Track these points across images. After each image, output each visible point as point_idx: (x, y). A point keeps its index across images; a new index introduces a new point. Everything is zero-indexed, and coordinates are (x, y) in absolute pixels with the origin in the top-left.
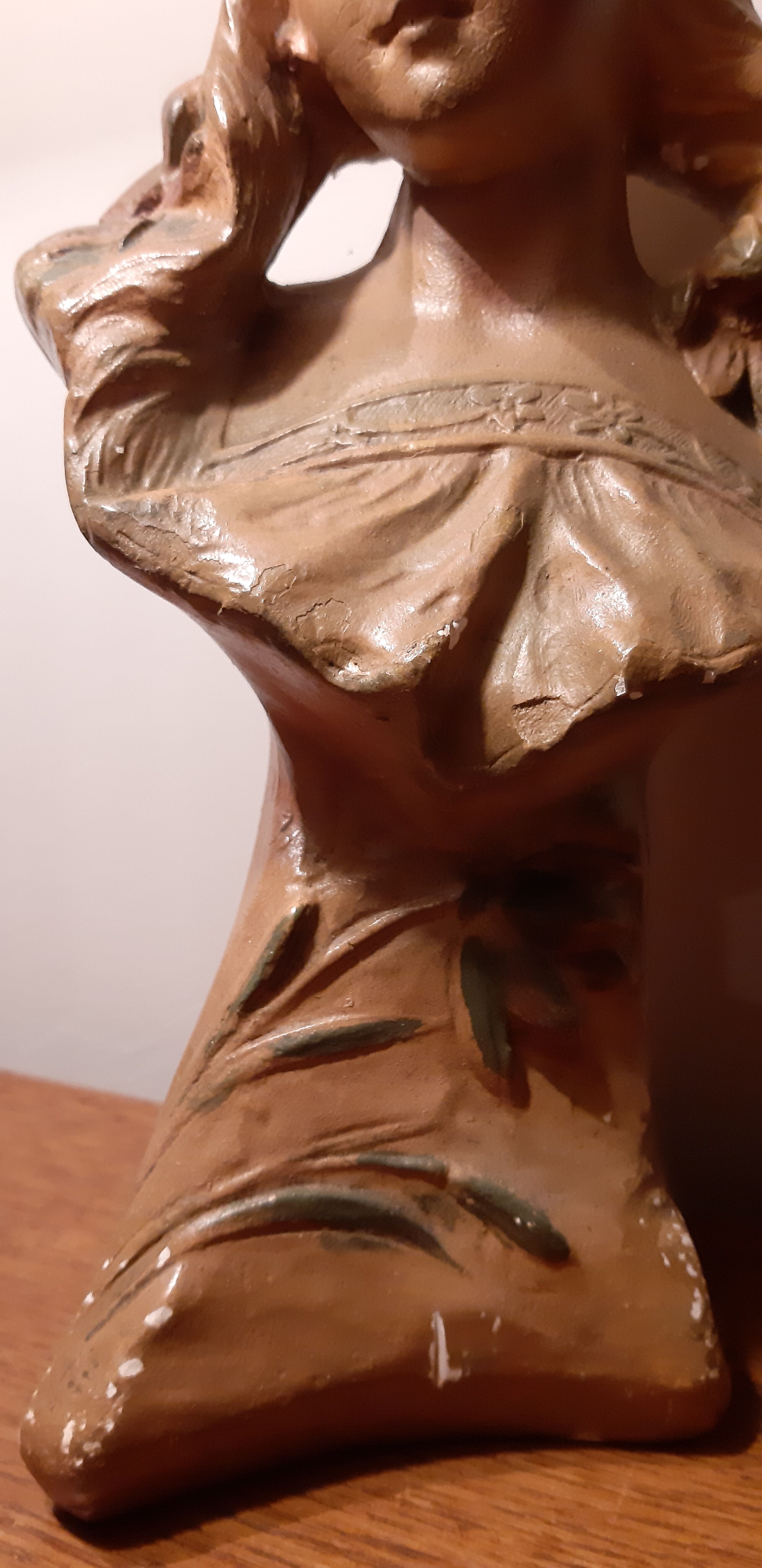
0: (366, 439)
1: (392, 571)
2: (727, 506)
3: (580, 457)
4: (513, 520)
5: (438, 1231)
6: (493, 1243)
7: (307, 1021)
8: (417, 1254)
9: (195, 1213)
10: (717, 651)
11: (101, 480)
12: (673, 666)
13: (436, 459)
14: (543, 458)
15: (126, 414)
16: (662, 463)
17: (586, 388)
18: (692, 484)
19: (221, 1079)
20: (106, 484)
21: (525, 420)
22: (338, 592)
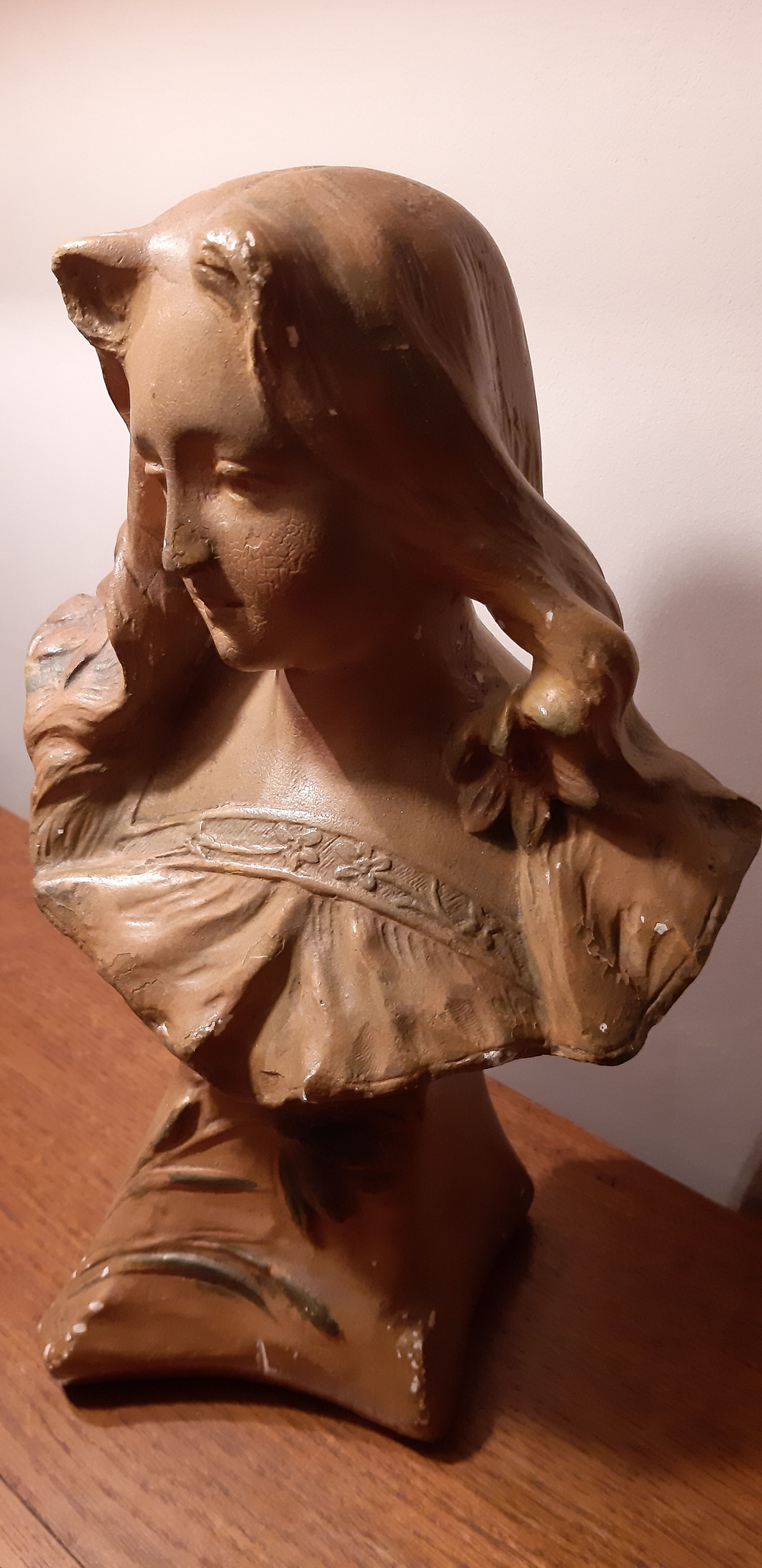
0: (208, 850)
1: (199, 962)
2: (439, 945)
3: (336, 898)
4: (275, 945)
5: (266, 1297)
6: (295, 1313)
7: (193, 1165)
8: (252, 1305)
9: (123, 1253)
10: (379, 1077)
11: (48, 853)
12: (339, 1090)
13: (244, 879)
14: (311, 894)
15: (66, 806)
16: (393, 909)
17: (354, 838)
18: (414, 927)
19: (143, 1183)
20: (51, 856)
21: (305, 862)
22: (162, 976)
